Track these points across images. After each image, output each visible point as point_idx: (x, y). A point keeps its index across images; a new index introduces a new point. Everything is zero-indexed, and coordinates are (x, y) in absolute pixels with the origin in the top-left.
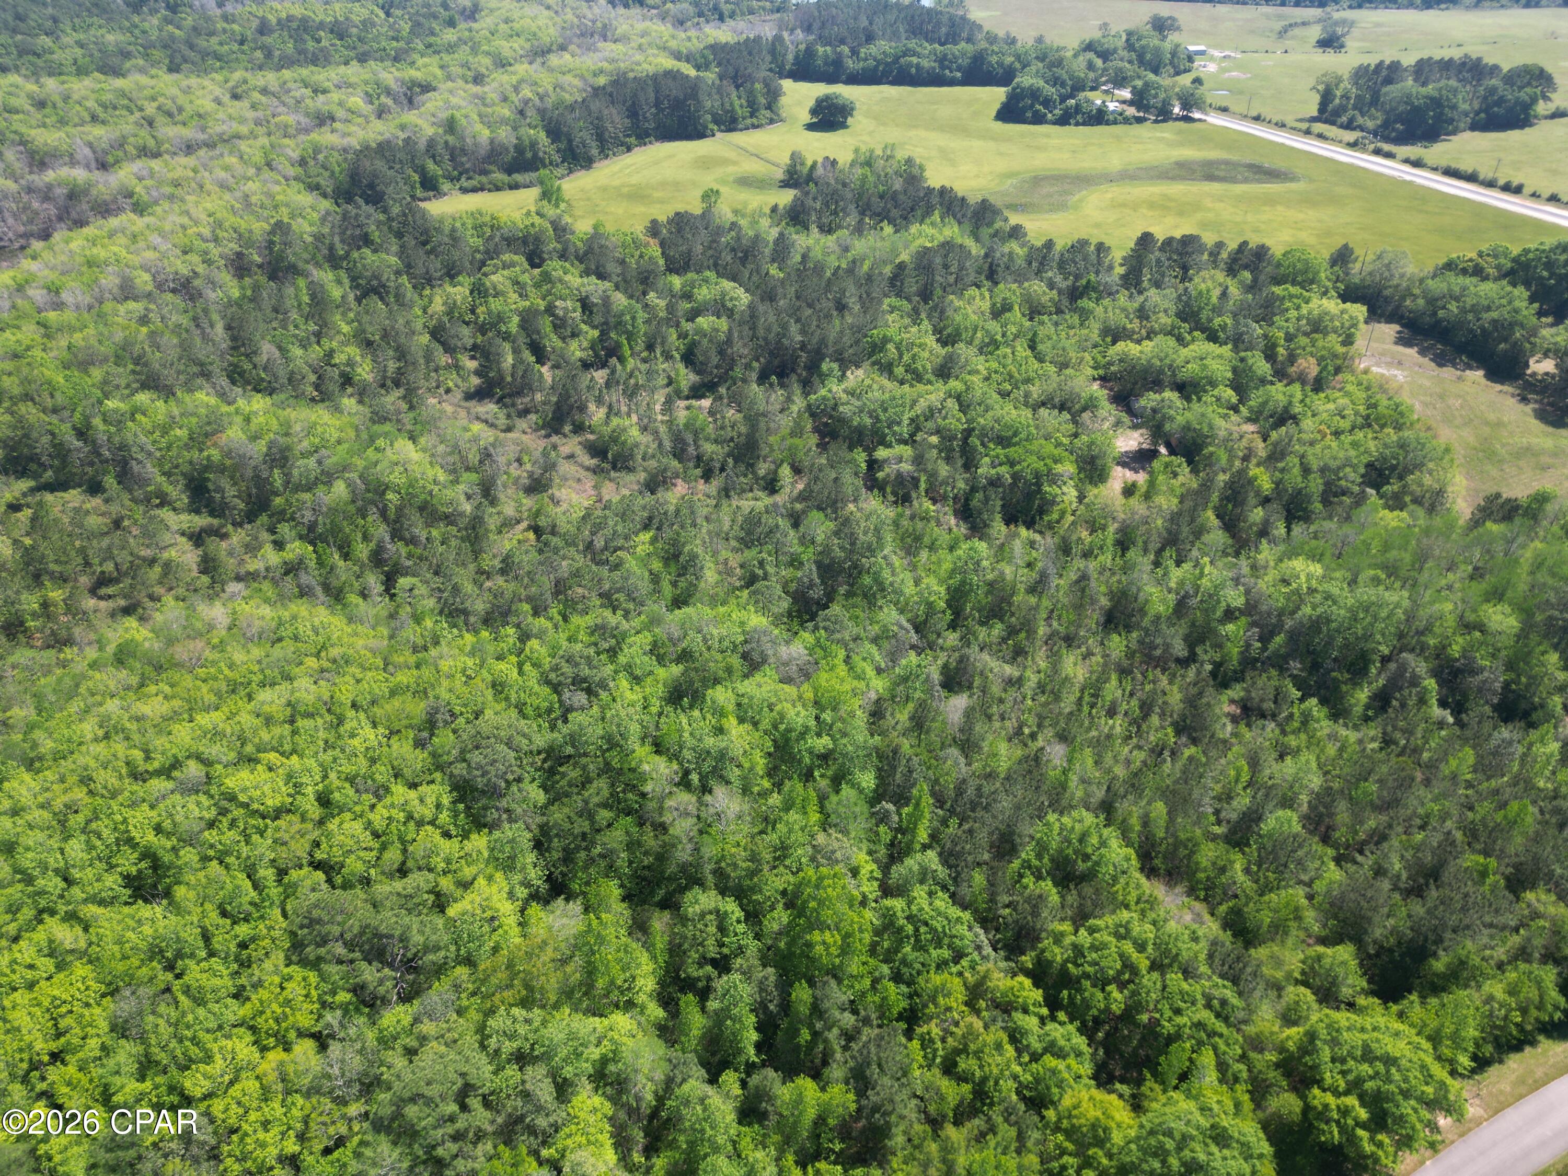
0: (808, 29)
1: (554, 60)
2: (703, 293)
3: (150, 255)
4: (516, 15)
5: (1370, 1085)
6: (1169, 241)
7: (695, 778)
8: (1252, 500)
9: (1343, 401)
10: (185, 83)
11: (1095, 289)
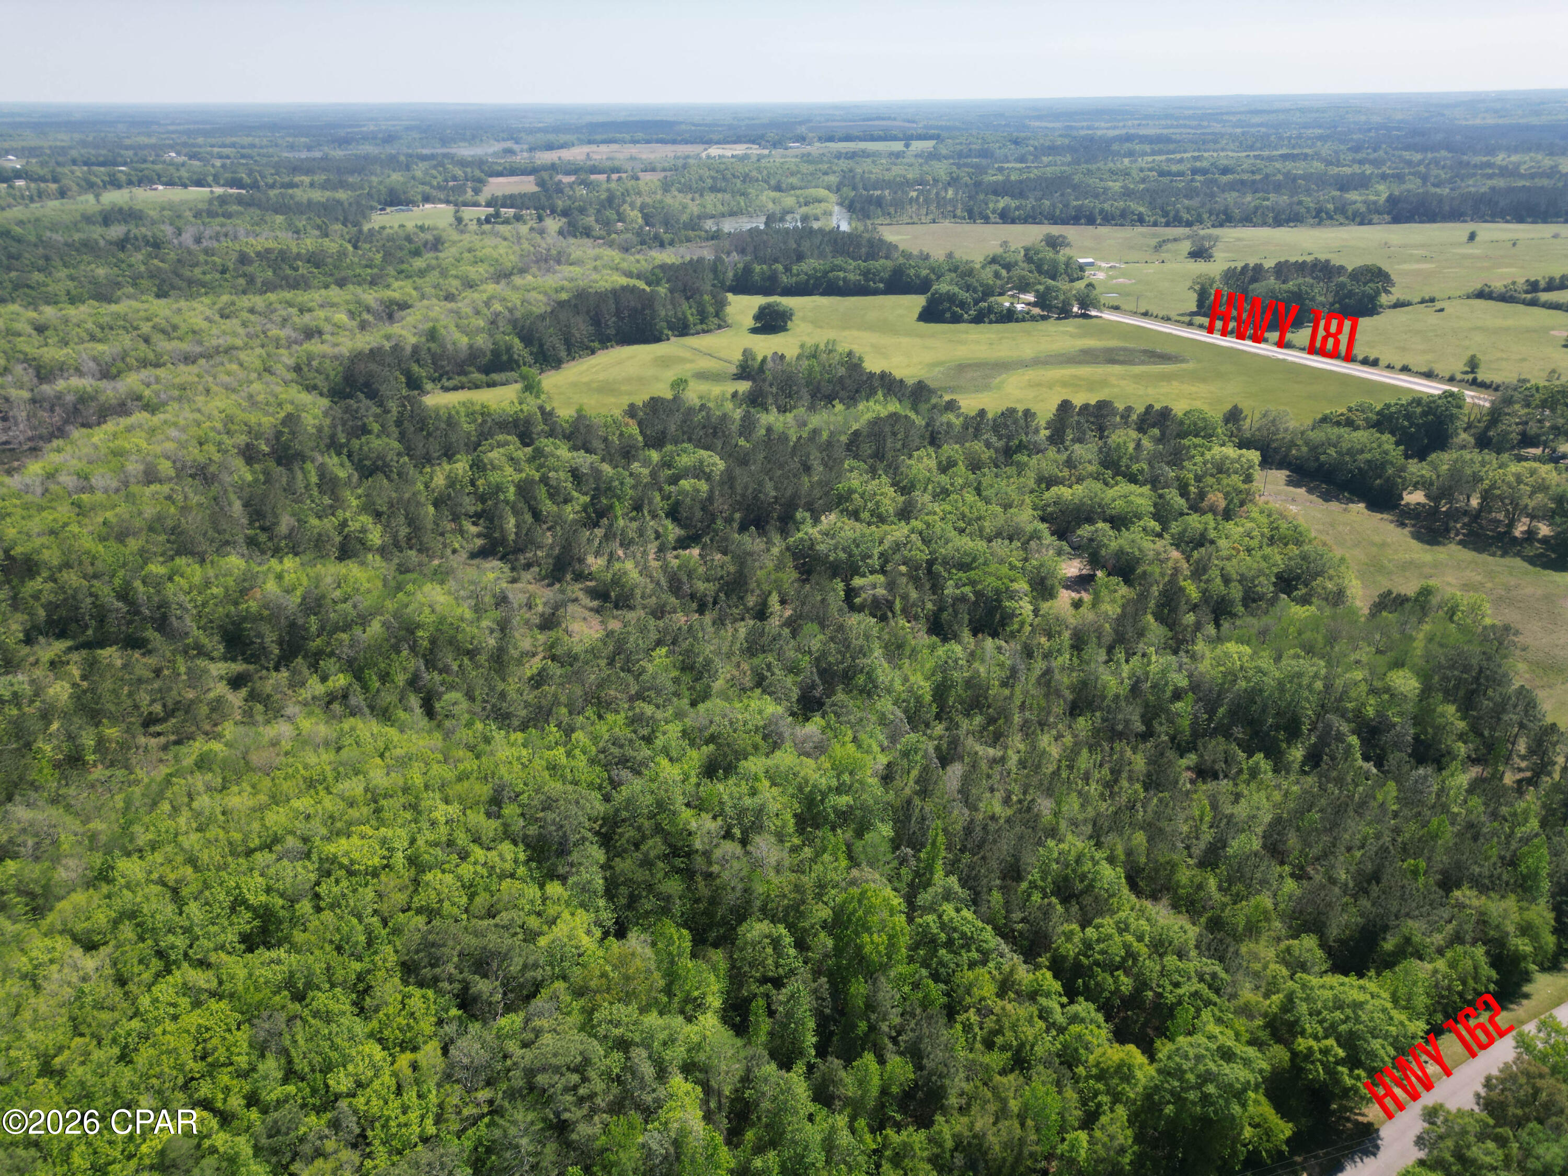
0: (742, 251)
1: (518, 280)
2: (685, 460)
3: (170, 446)
4: (478, 245)
5: (1343, 1028)
6: (1085, 407)
7: (737, 832)
8: (1184, 607)
9: (1250, 525)
10: (175, 306)
11: (1026, 448)
